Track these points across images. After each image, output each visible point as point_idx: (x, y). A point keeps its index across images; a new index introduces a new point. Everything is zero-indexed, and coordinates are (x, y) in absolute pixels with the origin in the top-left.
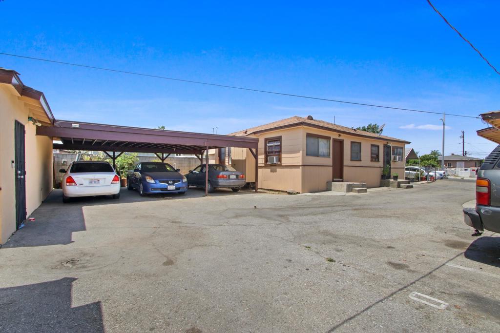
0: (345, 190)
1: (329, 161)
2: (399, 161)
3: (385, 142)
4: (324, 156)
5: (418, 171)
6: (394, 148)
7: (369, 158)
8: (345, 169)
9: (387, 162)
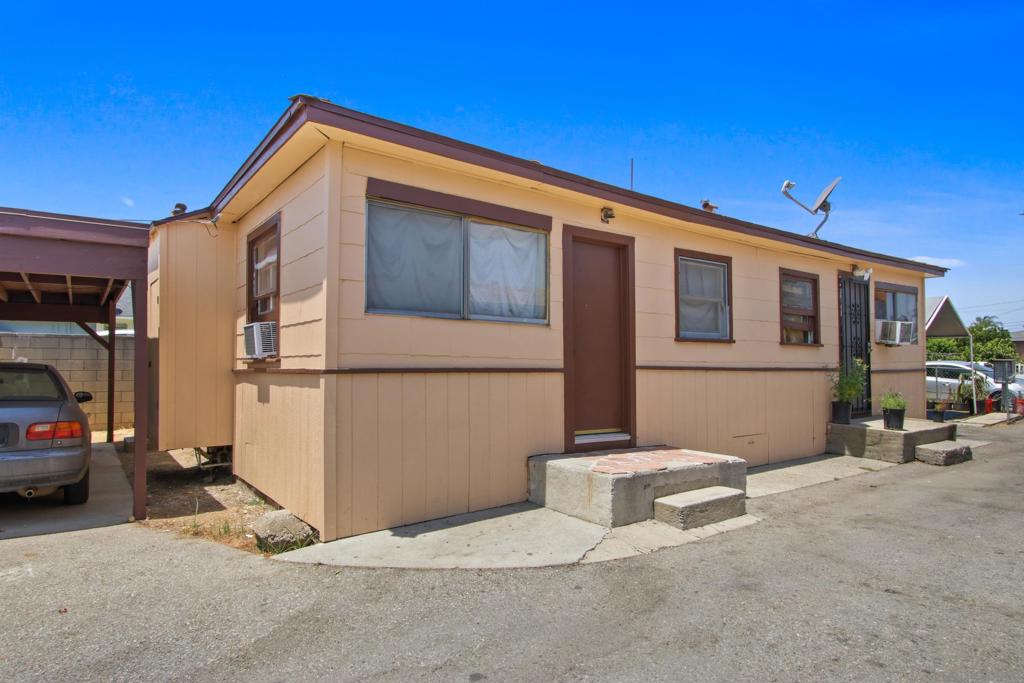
0: (606, 513)
1: (548, 344)
2: (904, 343)
3: (845, 262)
4: (511, 316)
5: (966, 378)
6: (881, 289)
7: (774, 331)
8: (645, 386)
9: (855, 345)
